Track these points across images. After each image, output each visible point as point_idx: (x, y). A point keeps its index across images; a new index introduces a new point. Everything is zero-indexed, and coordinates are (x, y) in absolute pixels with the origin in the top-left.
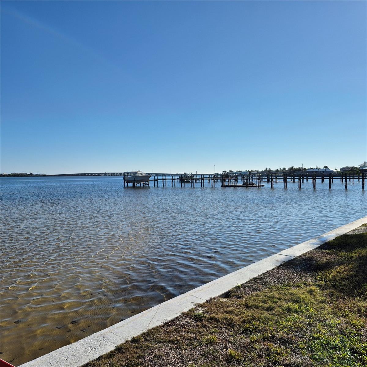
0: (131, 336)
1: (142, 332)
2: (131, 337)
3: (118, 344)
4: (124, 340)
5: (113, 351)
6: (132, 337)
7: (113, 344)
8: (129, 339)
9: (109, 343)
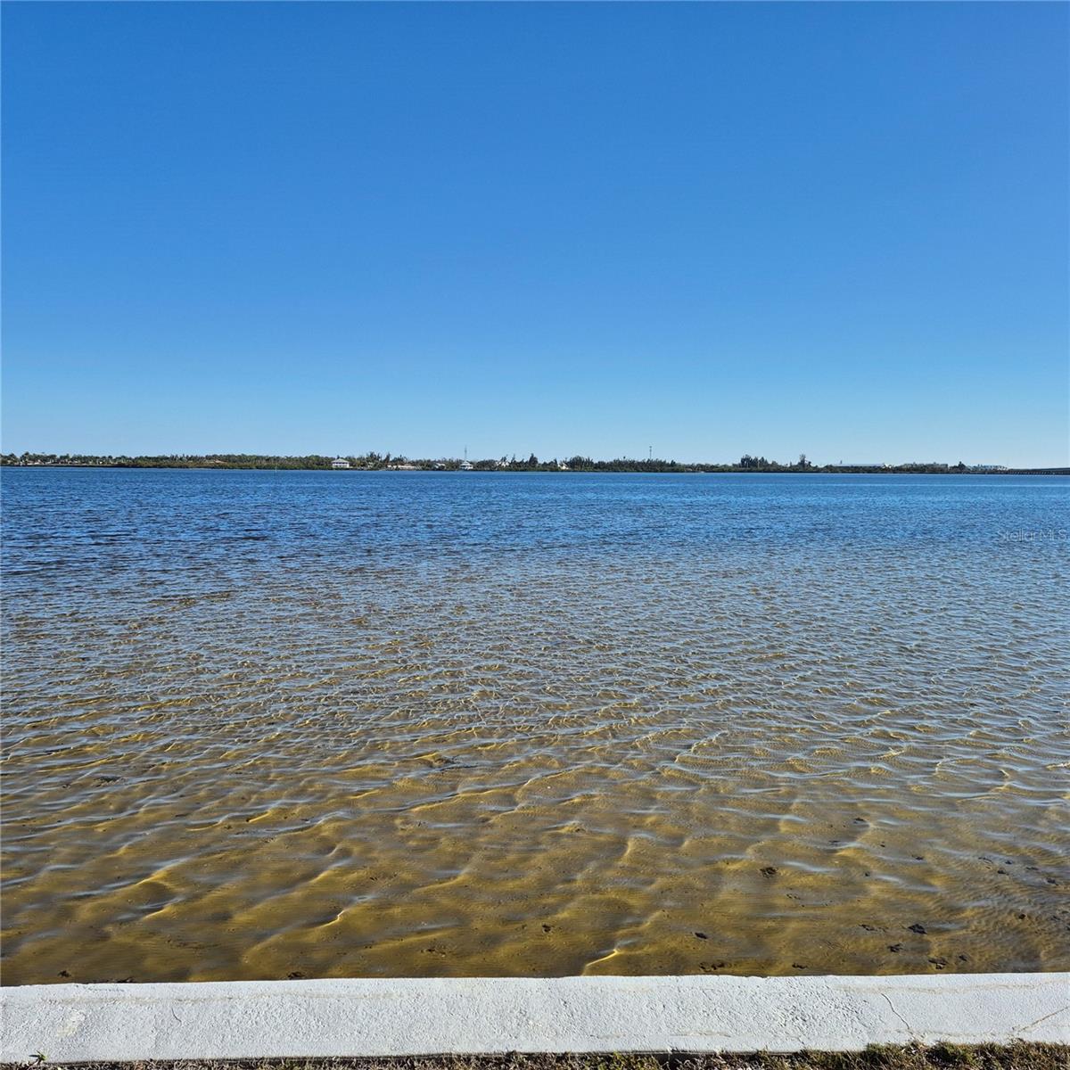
0: (941, 1033)
1: (988, 1039)
2: (938, 1037)
3: (882, 1040)
4: (908, 1037)
5: (855, 1055)
6: (944, 1038)
7: (864, 1033)
8: (930, 1042)
9: (857, 1025)
